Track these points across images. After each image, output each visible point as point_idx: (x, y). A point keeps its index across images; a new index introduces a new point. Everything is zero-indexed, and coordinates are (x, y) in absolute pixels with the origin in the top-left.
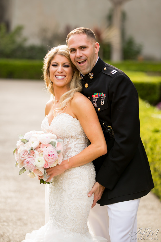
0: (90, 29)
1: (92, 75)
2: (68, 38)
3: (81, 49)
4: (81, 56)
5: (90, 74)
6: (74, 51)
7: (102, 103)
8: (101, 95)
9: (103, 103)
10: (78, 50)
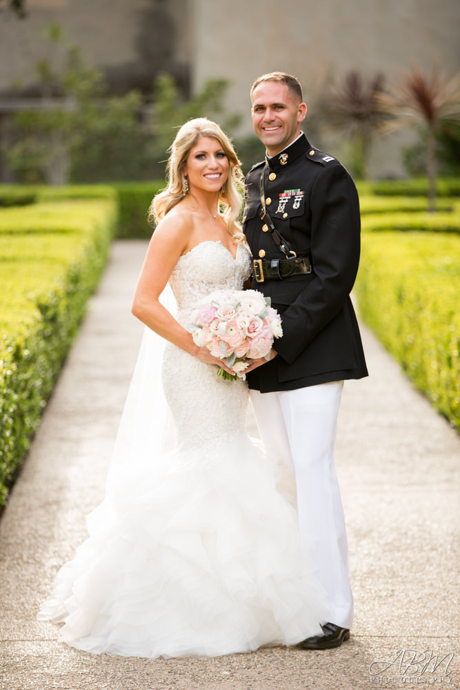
0: (296, 79)
1: (285, 159)
2: (255, 87)
3: (275, 108)
4: (273, 121)
5: (282, 156)
6: (262, 111)
7: (296, 206)
8: (296, 193)
9: (298, 206)
10: (268, 110)
